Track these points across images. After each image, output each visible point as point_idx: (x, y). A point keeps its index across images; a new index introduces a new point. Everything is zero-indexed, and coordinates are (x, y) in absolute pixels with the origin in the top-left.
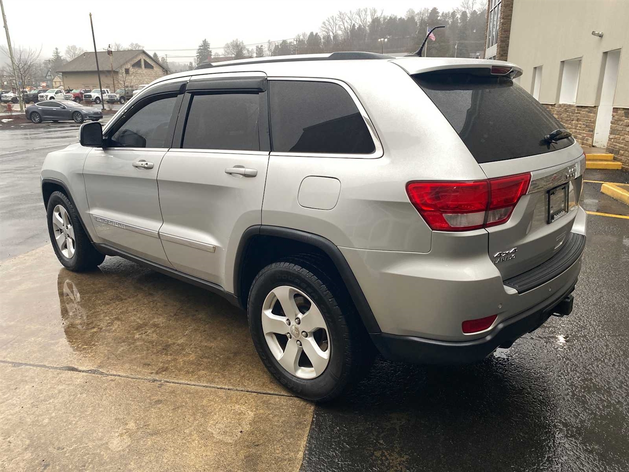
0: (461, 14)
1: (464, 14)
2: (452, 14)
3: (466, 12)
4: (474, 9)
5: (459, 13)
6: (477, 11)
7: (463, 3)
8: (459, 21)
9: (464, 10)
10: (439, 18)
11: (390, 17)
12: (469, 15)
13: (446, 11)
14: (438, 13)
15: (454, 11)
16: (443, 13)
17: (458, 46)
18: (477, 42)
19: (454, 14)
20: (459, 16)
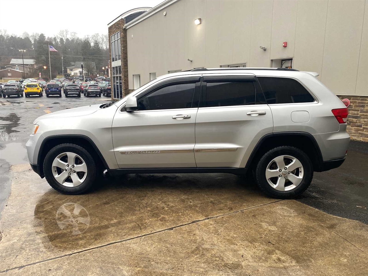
0: (59, 39)
1: (62, 40)
2: (54, 38)
3: (62, 38)
4: (67, 38)
5: (58, 39)
6: (69, 39)
7: (60, 33)
8: (59, 43)
9: (61, 37)
10: (46, 40)
11: (11, 36)
12: (65, 40)
13: (50, 37)
14: (44, 37)
15: (55, 37)
16: (48, 38)
17: (63, 58)
18: (74, 56)
19: (55, 39)
20: (58, 40)
